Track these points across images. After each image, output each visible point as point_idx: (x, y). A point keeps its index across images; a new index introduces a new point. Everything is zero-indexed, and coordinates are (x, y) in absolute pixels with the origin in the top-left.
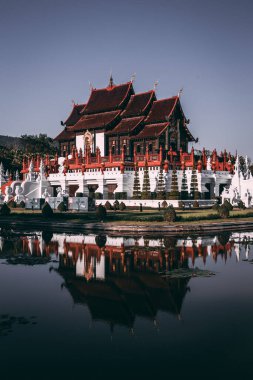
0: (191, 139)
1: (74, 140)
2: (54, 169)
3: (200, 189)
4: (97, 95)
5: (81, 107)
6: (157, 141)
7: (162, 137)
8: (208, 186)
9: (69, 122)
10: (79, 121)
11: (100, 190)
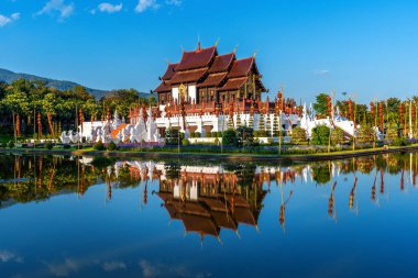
0: (263, 90)
1: (170, 91)
2: (157, 114)
3: (280, 129)
4: (188, 56)
5: (175, 65)
6: (238, 92)
7: (242, 89)
8: (284, 126)
9: (166, 77)
10: (173, 76)
11: (199, 130)
